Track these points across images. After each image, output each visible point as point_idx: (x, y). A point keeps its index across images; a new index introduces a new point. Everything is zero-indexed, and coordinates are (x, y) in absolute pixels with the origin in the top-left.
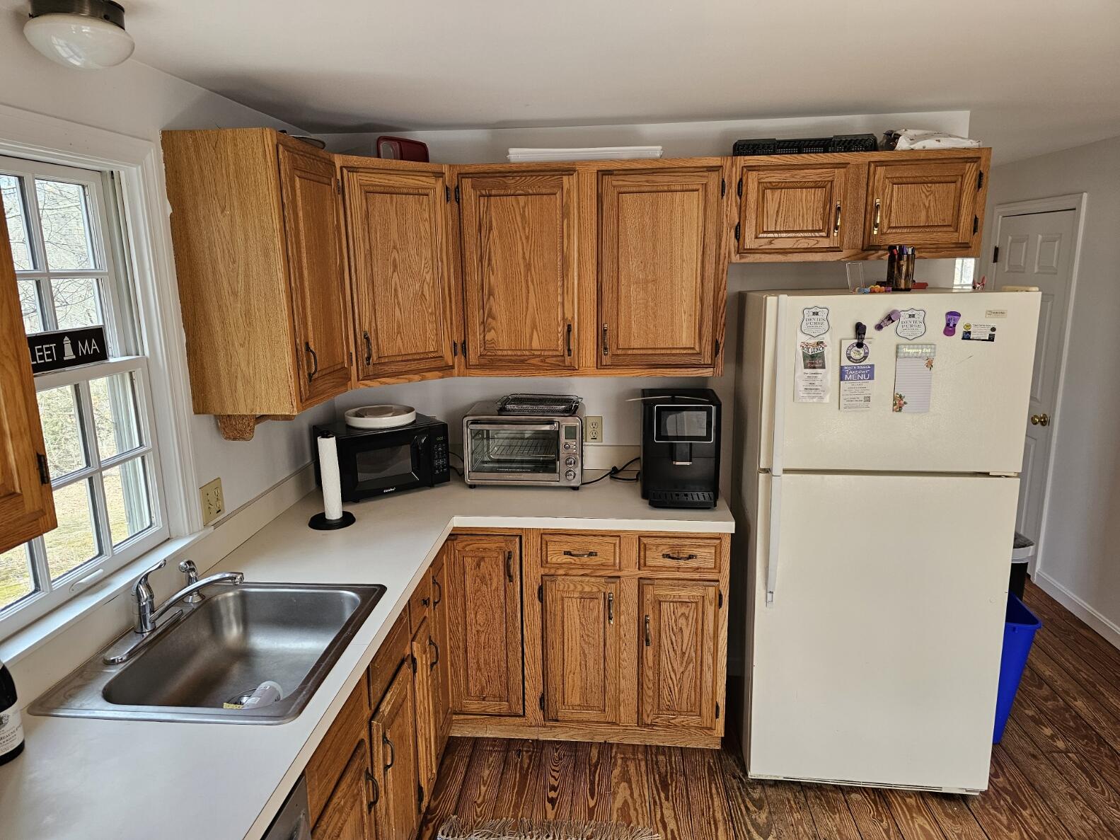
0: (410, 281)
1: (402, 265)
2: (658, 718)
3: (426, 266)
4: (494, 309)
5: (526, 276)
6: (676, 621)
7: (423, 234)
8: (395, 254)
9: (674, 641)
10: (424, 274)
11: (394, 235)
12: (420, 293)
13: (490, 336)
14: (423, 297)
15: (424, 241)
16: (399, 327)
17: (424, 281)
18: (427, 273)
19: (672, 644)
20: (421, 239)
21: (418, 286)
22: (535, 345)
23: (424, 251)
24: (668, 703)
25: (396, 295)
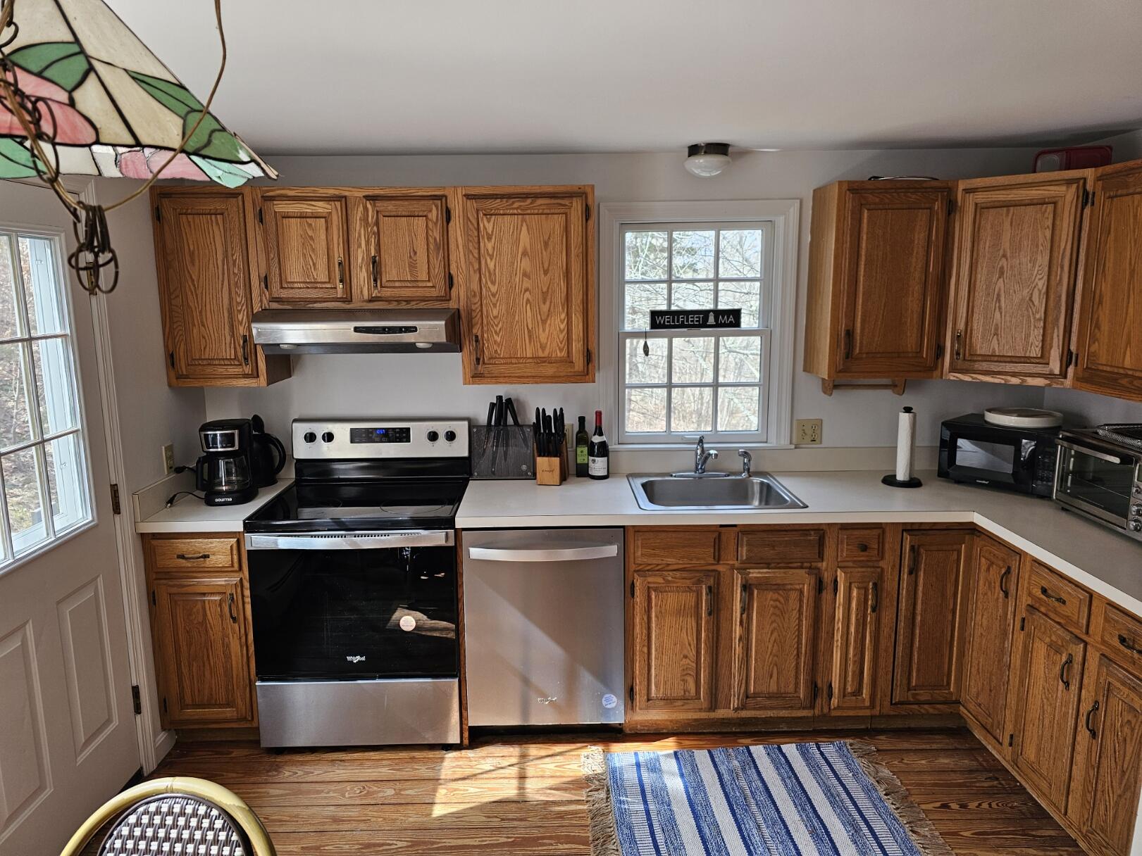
0: (1017, 287)
1: (1009, 272)
2: (1093, 834)
3: (1040, 272)
4: (1100, 319)
5: (1129, 284)
6: (1121, 726)
7: (1041, 241)
8: (1004, 261)
9: (1117, 749)
10: (1037, 280)
11: (1006, 244)
12: (1028, 298)
13: (1095, 347)
14: (1031, 304)
15: (1041, 248)
16: (996, 329)
17: (1035, 287)
18: (1040, 279)
19: (1115, 752)
20: (1037, 246)
21: (1026, 292)
22: (1127, 363)
23: (1039, 258)
24: (1102, 824)
25: (998, 300)
